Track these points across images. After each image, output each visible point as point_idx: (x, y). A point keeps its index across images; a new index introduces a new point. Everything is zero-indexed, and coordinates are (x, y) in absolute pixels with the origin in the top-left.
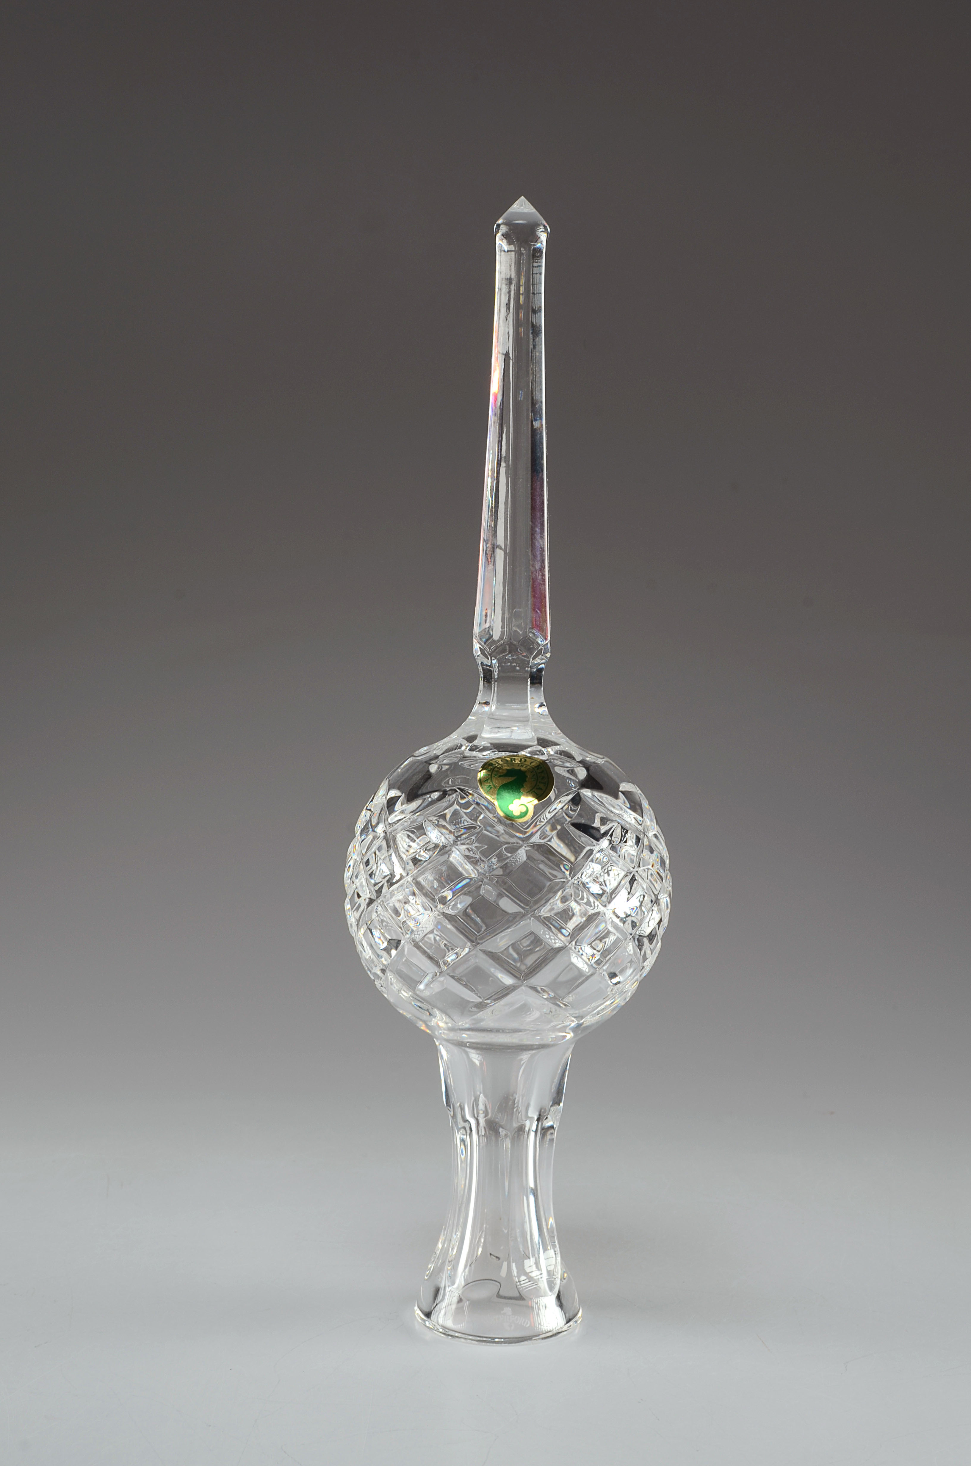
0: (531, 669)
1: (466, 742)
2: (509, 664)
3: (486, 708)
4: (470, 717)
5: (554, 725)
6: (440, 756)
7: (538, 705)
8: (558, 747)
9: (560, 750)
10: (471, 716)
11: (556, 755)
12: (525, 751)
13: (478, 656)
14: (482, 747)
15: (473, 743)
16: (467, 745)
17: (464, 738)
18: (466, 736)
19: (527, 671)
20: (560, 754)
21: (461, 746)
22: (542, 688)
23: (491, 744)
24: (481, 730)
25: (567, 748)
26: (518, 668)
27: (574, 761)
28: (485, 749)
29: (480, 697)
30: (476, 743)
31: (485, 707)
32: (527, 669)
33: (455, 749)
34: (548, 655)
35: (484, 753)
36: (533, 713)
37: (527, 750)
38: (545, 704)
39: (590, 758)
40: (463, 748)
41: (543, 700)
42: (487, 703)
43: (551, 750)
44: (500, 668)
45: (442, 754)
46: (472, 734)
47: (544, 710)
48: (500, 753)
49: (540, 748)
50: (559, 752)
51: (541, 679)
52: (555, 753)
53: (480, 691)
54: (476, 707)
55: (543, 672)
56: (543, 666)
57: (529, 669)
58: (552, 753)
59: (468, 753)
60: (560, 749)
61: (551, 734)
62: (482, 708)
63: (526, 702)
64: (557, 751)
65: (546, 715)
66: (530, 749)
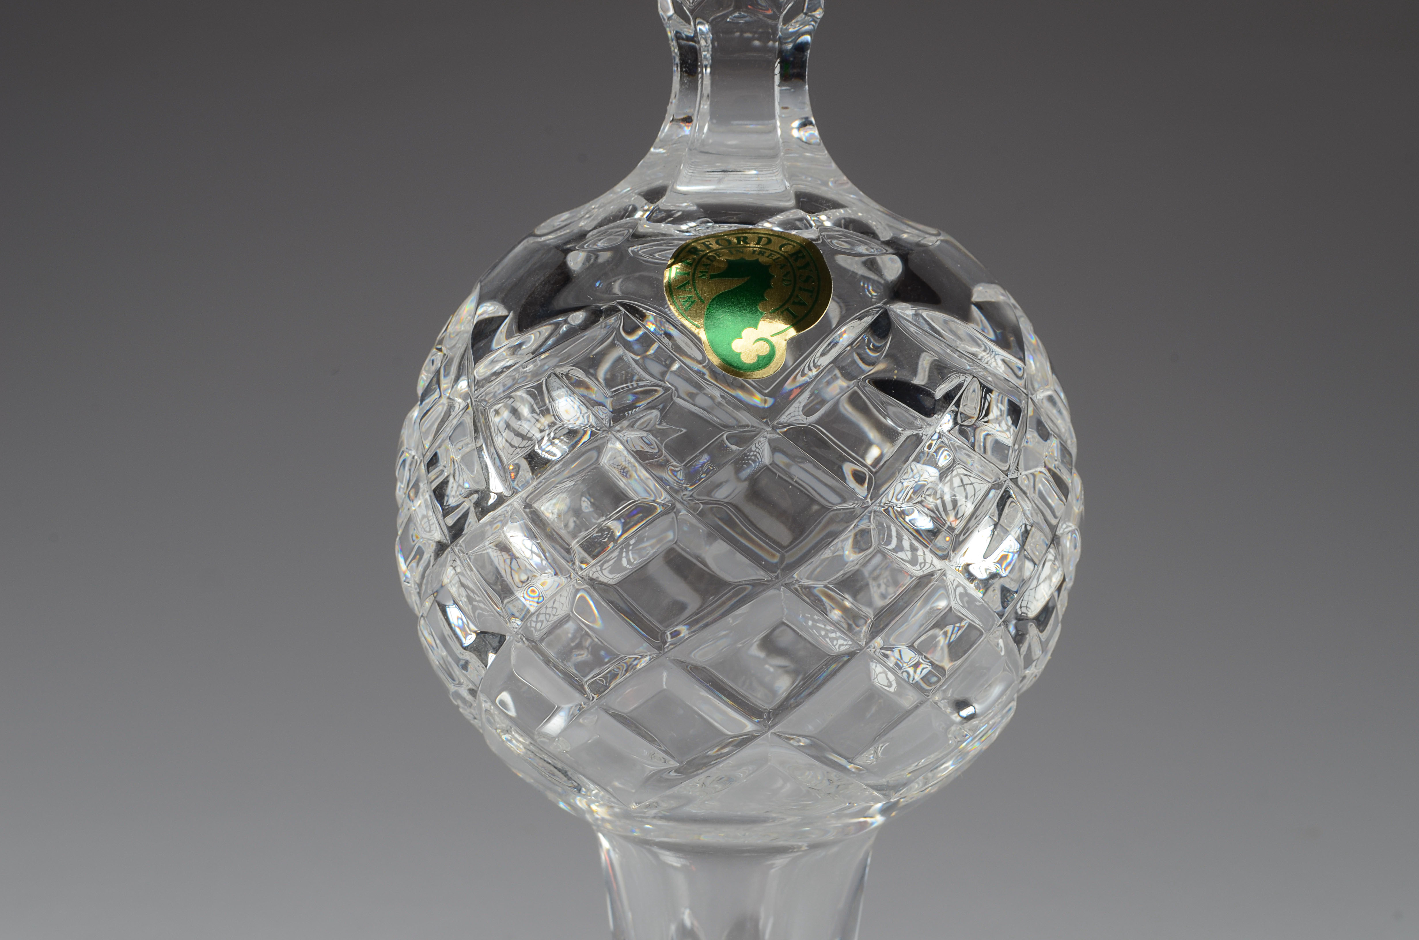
0: (781, 43)
1: (645, 201)
2: (738, 34)
3: (687, 130)
4: (653, 149)
5: (834, 165)
6: (590, 234)
7: (798, 122)
8: (842, 211)
9: (844, 218)
10: (656, 147)
11: (838, 228)
12: (770, 220)
13: (669, 18)
14: (677, 213)
15: (659, 204)
16: (646, 207)
17: (639, 194)
18: (645, 188)
19: (773, 47)
20: (846, 227)
21: (635, 210)
22: (807, 87)
23: (699, 206)
24: (675, 176)
25: (860, 214)
26: (757, 43)
27: (876, 241)
28: (686, 217)
29: (673, 108)
30: (665, 203)
31: (686, 128)
32: (773, 44)
33: (622, 218)
34: (820, 14)
35: (684, 227)
36: (787, 138)
37: (775, 218)
38: (813, 120)
40: (638, 215)
41: (807, 111)
42: (688, 120)
43: (826, 219)
44: (716, 44)
46: (657, 183)
47: (812, 133)
48: (717, 225)
50: (843, 221)
51: (805, 66)
52: (837, 224)
53: (673, 95)
54: (666, 128)
55: (809, 51)
56: (808, 37)
57: (778, 44)
58: (828, 224)
60: (847, 216)
61: (825, 184)
62: (680, 130)
63: (772, 116)
64: (839, 220)
65: (815, 144)
66: (780, 217)
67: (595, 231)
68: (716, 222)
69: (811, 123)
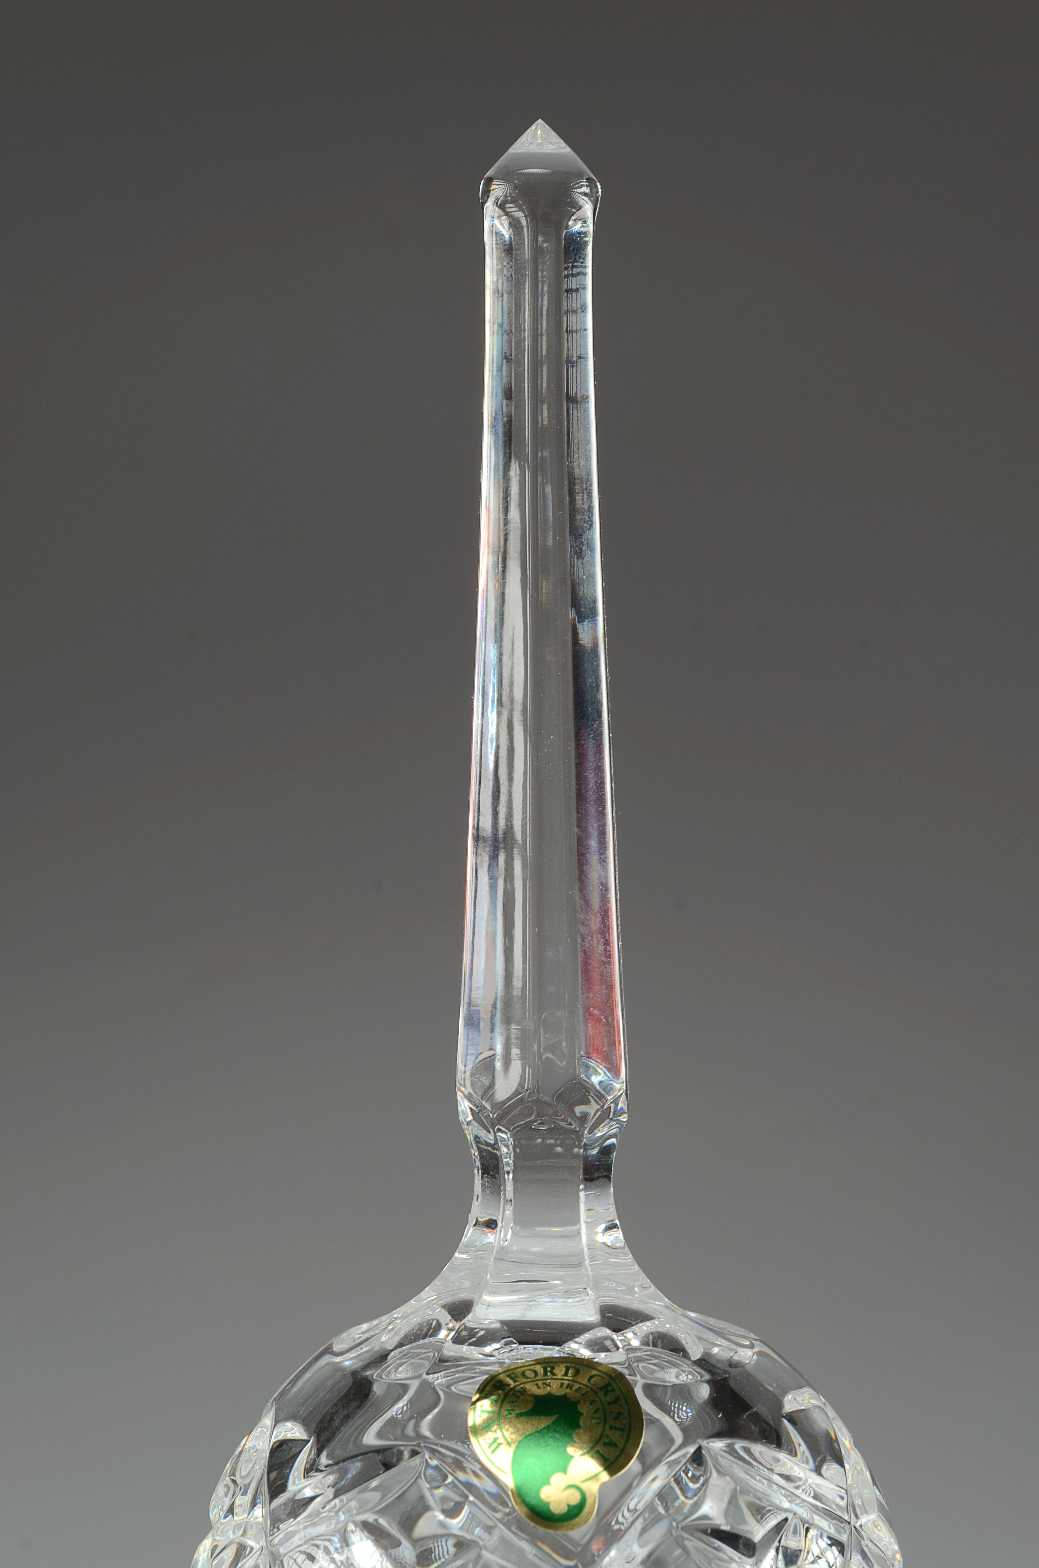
0: (585, 1150)
1: (450, 1317)
2: (539, 1140)
3: (490, 1237)
4: (456, 1254)
5: (636, 1267)
6: (392, 1354)
7: (603, 1226)
8: (648, 1324)
9: (652, 1333)
10: (460, 1253)
11: (646, 1348)
12: (577, 1340)
14: (482, 1333)
15: (463, 1321)
16: (451, 1325)
17: (444, 1307)
18: (449, 1300)
19: (578, 1155)
20: (655, 1345)
21: (439, 1327)
22: (612, 1189)
23: (503, 1323)
25: (668, 1326)
26: (559, 1149)
27: (686, 1361)
28: (489, 1337)
29: (478, 1211)
30: (469, 1321)
31: (489, 1235)
32: (576, 1150)
33: (424, 1338)
34: (624, 1118)
35: (488, 1349)
36: (592, 1245)
37: (582, 1337)
38: (617, 1222)
39: (720, 1350)
40: (443, 1334)
41: (612, 1214)
42: (491, 1224)
43: (633, 1337)
44: (518, 1150)
45: (395, 1348)
46: (463, 1296)
47: (617, 1236)
48: (522, 1347)
49: (607, 1332)
50: (651, 1337)
51: (609, 1170)
52: (645, 1343)
53: (475, 1198)
54: (470, 1232)
55: (615, 1154)
56: (614, 1140)
57: (582, 1150)
58: (635, 1343)
59: (451, 1350)
60: (654, 1330)
61: (630, 1290)
62: (483, 1236)
63: (578, 1221)
64: (647, 1336)
65: (620, 1248)
66: (587, 1336)
67: (396, 1351)
68: (521, 1343)
69: (615, 1226)
